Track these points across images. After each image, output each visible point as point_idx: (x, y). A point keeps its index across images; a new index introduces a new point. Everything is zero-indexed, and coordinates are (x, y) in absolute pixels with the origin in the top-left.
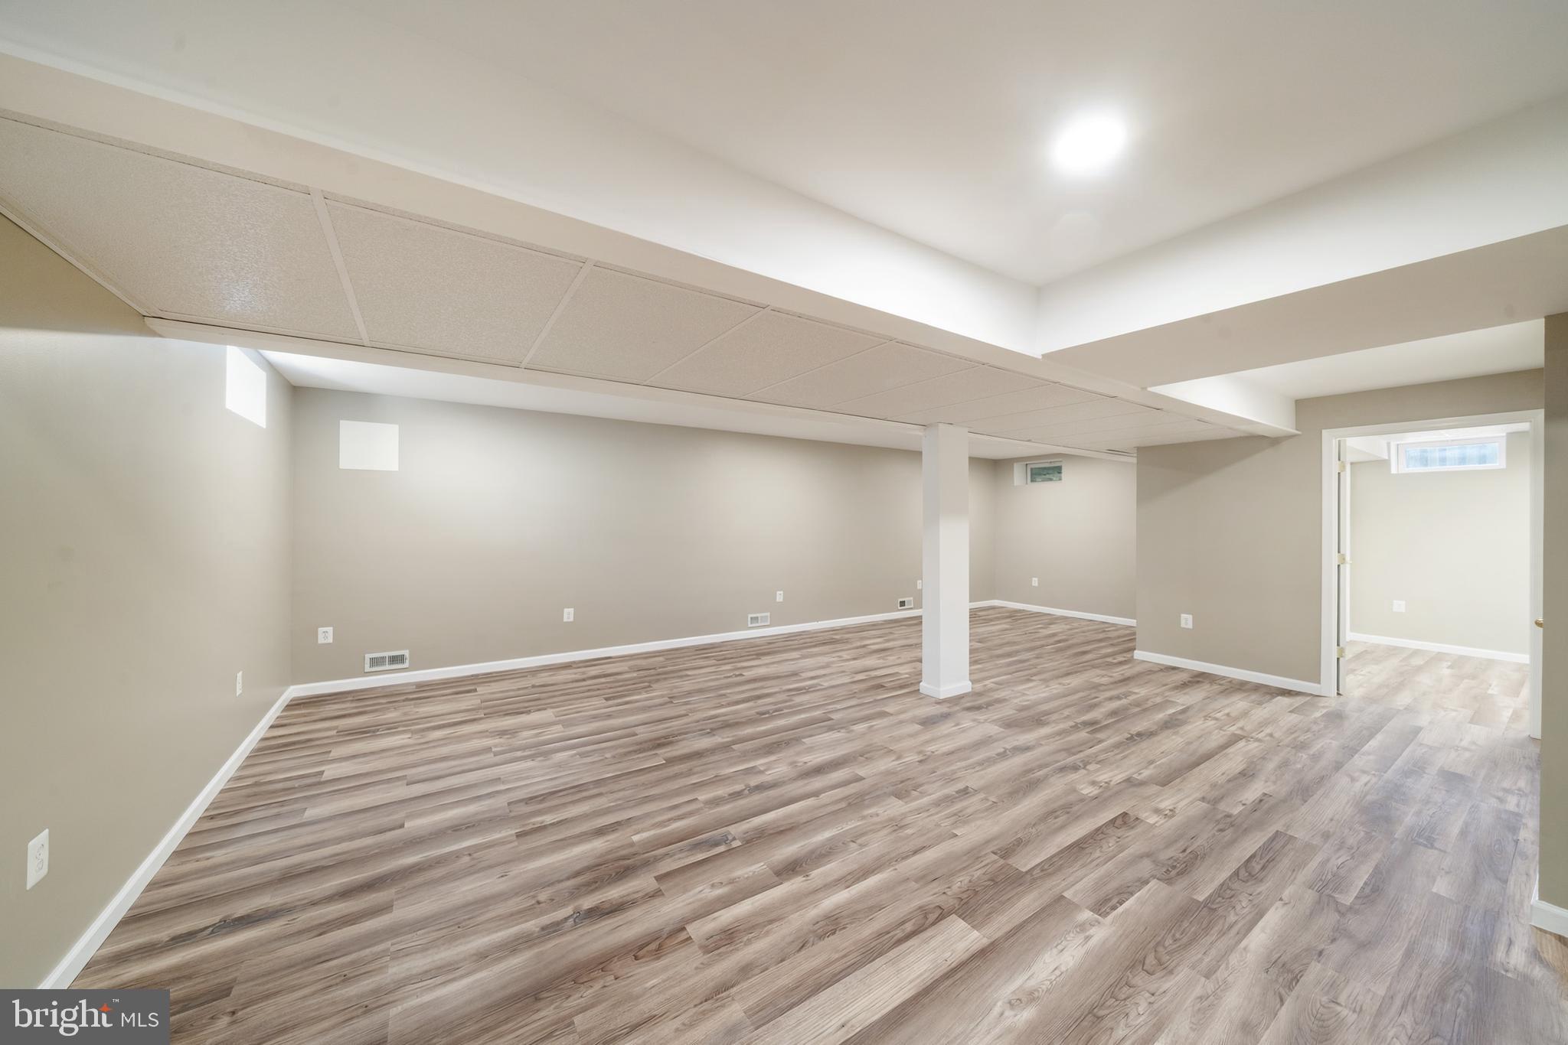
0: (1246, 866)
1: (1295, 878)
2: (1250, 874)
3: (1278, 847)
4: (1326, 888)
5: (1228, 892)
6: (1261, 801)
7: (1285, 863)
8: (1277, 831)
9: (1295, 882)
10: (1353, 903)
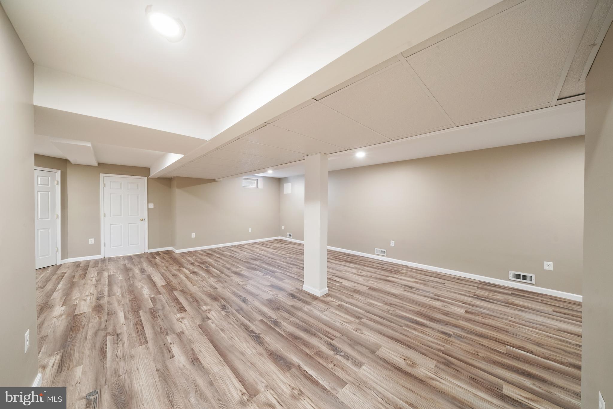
0: (141, 325)
1: (127, 332)
2: (138, 324)
3: (141, 337)
4: (117, 337)
5: (137, 317)
6: (170, 352)
7: (134, 335)
8: (148, 343)
9: (126, 332)
10: (106, 338)
